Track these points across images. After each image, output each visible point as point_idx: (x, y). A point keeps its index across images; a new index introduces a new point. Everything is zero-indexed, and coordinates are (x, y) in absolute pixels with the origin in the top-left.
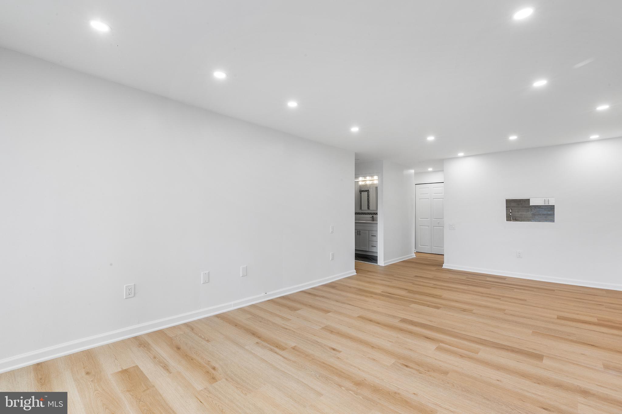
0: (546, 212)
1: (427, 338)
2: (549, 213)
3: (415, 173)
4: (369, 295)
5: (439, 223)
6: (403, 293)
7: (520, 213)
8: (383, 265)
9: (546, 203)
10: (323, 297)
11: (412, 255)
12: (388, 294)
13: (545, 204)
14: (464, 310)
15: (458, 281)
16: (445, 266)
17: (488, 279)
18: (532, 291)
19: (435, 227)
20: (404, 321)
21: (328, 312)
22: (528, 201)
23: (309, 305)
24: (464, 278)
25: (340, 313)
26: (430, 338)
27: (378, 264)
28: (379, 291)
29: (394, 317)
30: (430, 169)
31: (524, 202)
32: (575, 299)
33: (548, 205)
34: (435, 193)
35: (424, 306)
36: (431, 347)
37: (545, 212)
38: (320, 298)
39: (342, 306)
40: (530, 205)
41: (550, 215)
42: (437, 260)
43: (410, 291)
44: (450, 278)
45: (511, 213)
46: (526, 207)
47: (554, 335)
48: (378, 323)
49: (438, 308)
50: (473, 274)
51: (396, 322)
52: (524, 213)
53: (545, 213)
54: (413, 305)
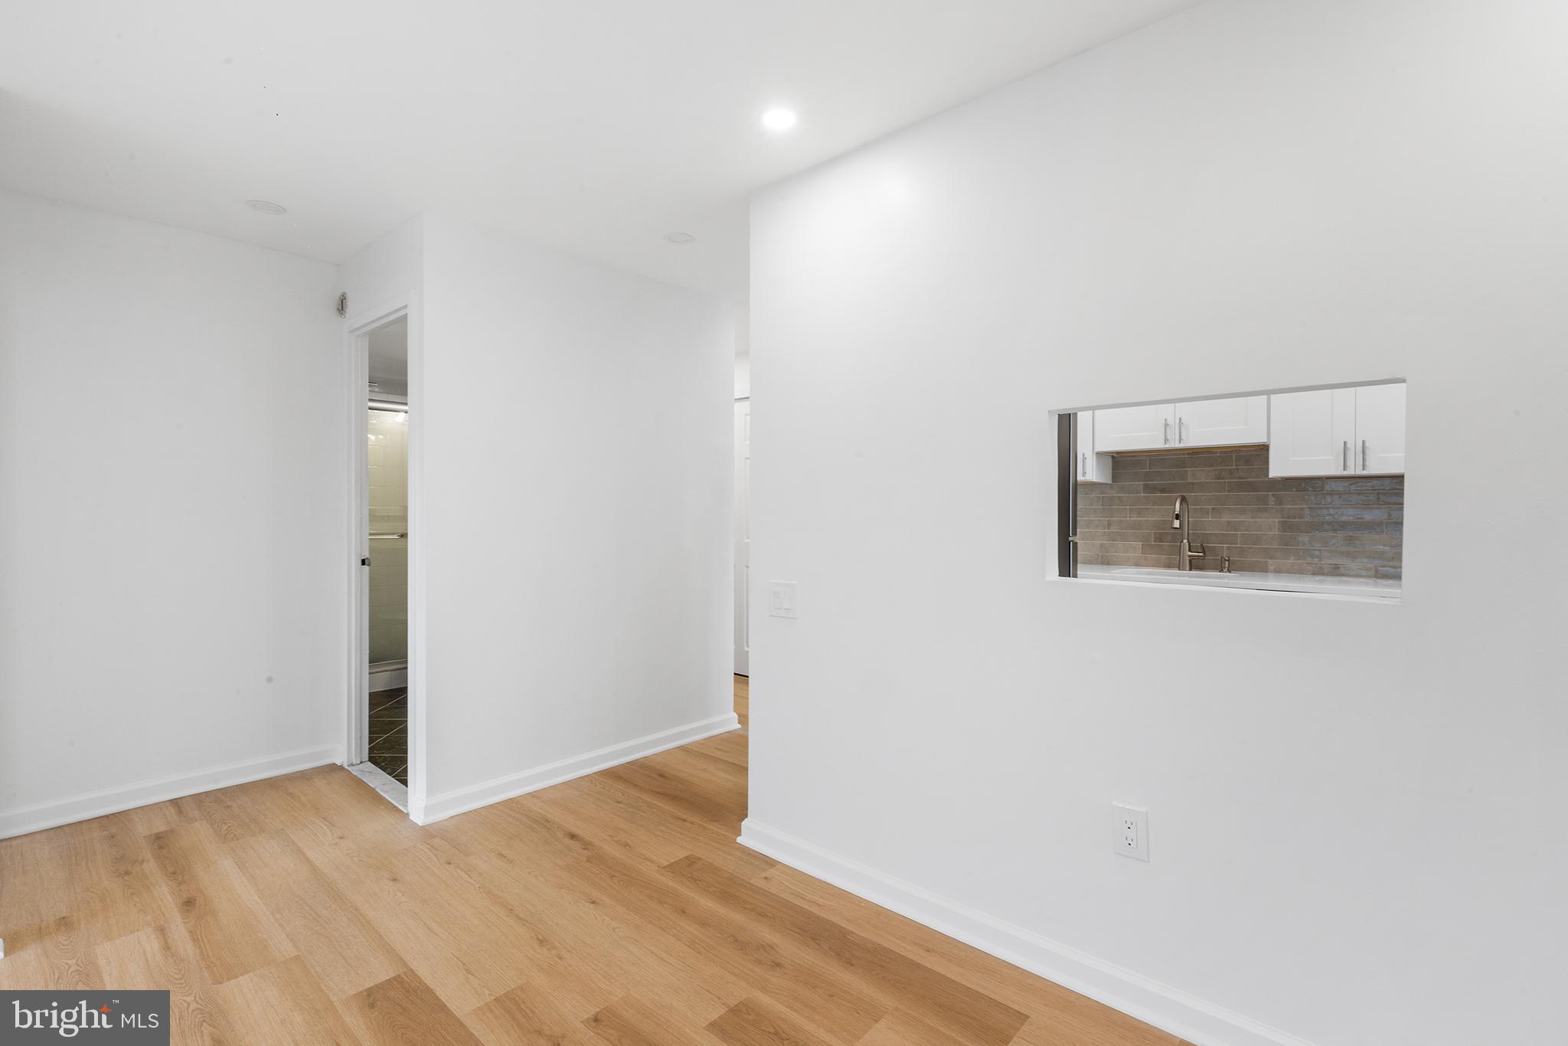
0: (1351, 511)
2: (1368, 516)
7: (1226, 518)
9: (1351, 463)
13: (1345, 468)
22: (1261, 451)
31: (1248, 461)
33: (1360, 472)
37: (1348, 515)
40: (1270, 477)
41: (1372, 526)
45: (1177, 517)
46: (1252, 487)
52: (1242, 518)
53: (1344, 518)
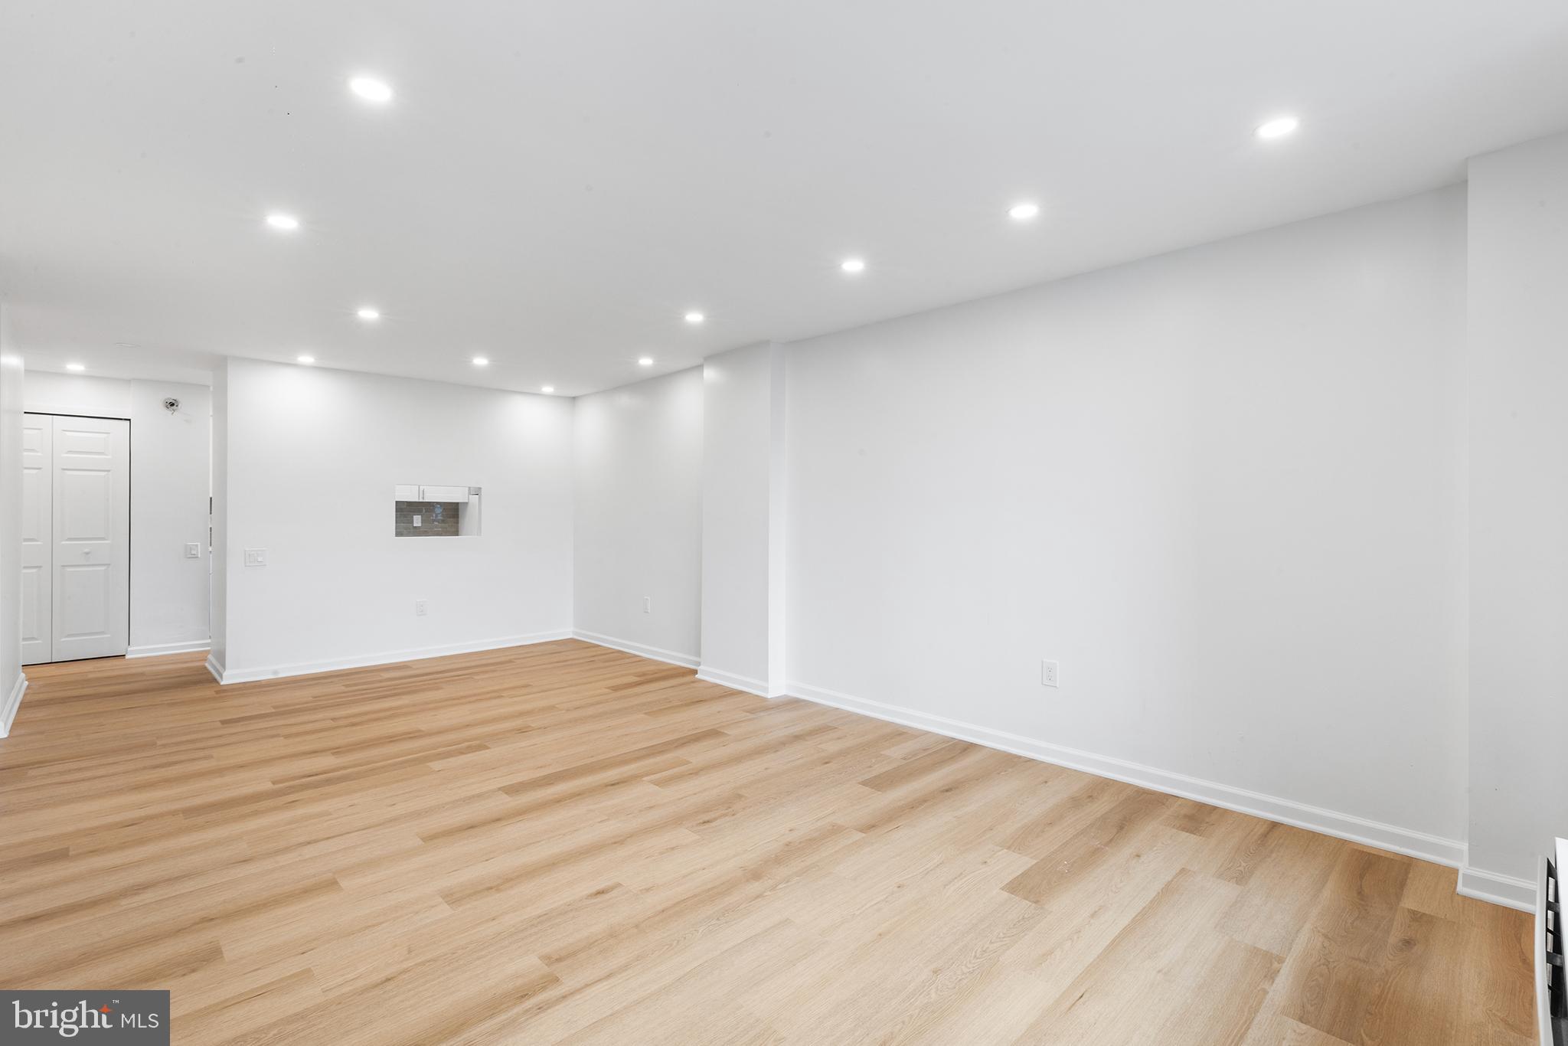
3: (25, 371)
5: (88, 553)
8: (5, 736)
11: (22, 678)
17: (386, 675)
19: (68, 569)
30: (75, 367)
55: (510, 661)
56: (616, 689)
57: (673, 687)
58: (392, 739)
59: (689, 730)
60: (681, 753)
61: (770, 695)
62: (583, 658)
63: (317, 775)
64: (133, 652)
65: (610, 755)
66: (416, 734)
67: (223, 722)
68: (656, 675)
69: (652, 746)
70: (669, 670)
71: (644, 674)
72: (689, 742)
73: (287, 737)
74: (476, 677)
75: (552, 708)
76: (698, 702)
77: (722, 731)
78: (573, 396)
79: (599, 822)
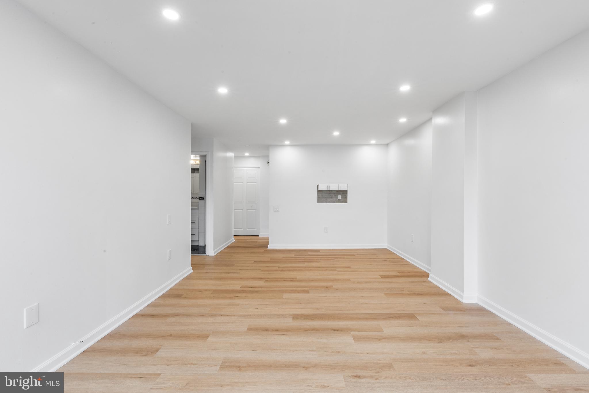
1: (335, 330)
3: (234, 157)
4: (231, 295)
5: (252, 206)
6: (261, 283)
8: (214, 255)
10: (177, 315)
11: (232, 239)
12: (250, 289)
14: (327, 288)
15: (293, 259)
16: (270, 247)
17: (310, 253)
18: (344, 258)
19: (248, 210)
20: (296, 317)
21: (206, 336)
23: (168, 336)
24: (293, 256)
25: (224, 333)
26: (338, 329)
27: (207, 254)
28: (238, 288)
29: (283, 316)
30: (247, 154)
32: (371, 260)
34: (248, 178)
35: (294, 293)
36: (347, 339)
38: (174, 319)
39: (215, 321)
42: (256, 242)
43: (267, 280)
44: (283, 258)
47: (396, 293)
48: (277, 330)
49: (307, 292)
50: (297, 251)
51: (289, 322)
54: (286, 295)
55: (354, 255)
56: (383, 277)
57: (411, 282)
58: (285, 280)
59: (399, 310)
60: (382, 324)
61: (464, 301)
62: (381, 259)
63: (253, 288)
64: (261, 235)
65: (351, 312)
66: (294, 280)
67: (255, 262)
68: (409, 274)
69: (371, 314)
70: (417, 272)
71: (403, 272)
72: (393, 318)
73: (262, 271)
74: (335, 260)
75: (348, 280)
76: (418, 294)
77: (416, 316)
78: (387, 143)
79: (310, 350)
